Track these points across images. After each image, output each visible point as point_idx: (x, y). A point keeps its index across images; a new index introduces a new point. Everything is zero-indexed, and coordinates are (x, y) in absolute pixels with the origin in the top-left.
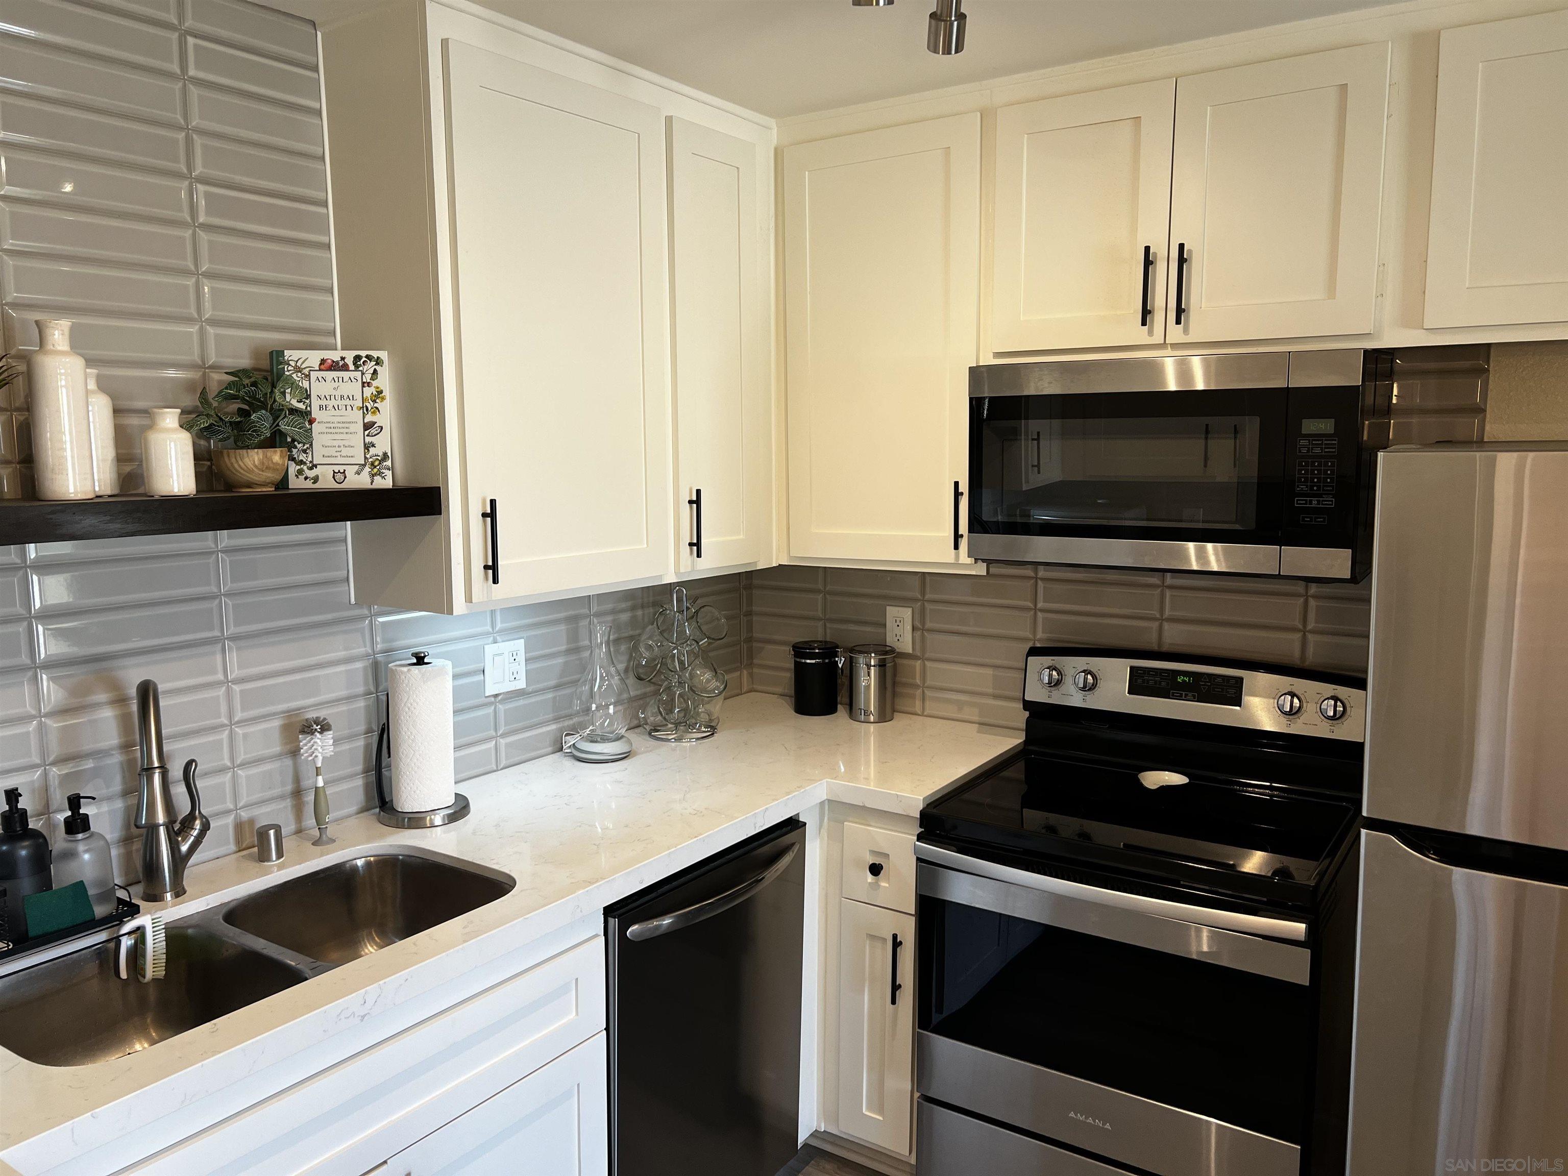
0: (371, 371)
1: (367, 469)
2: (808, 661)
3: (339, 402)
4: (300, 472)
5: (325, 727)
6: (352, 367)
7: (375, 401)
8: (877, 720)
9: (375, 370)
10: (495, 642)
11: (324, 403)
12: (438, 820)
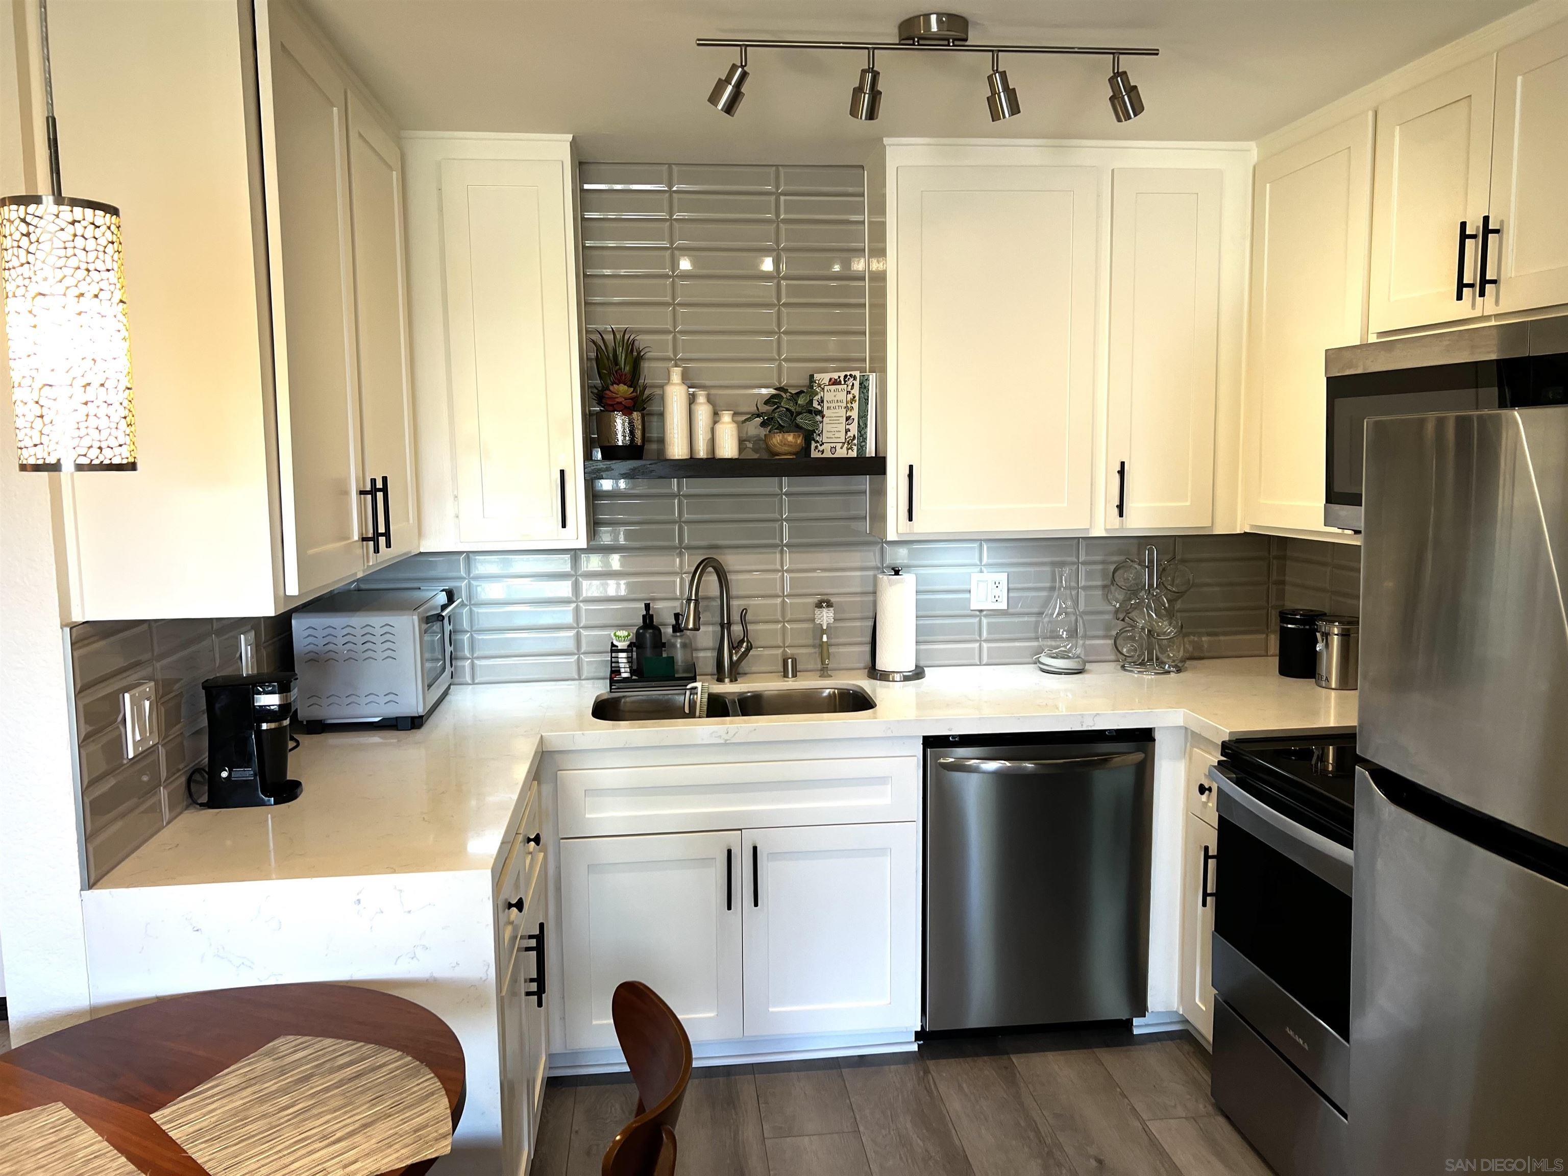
0: (851, 384)
1: (846, 445)
2: (1289, 626)
3: (837, 404)
4: (816, 447)
5: (829, 605)
6: (843, 382)
7: (852, 403)
8: (1338, 688)
9: (853, 384)
10: (981, 572)
11: (829, 405)
12: (897, 677)
